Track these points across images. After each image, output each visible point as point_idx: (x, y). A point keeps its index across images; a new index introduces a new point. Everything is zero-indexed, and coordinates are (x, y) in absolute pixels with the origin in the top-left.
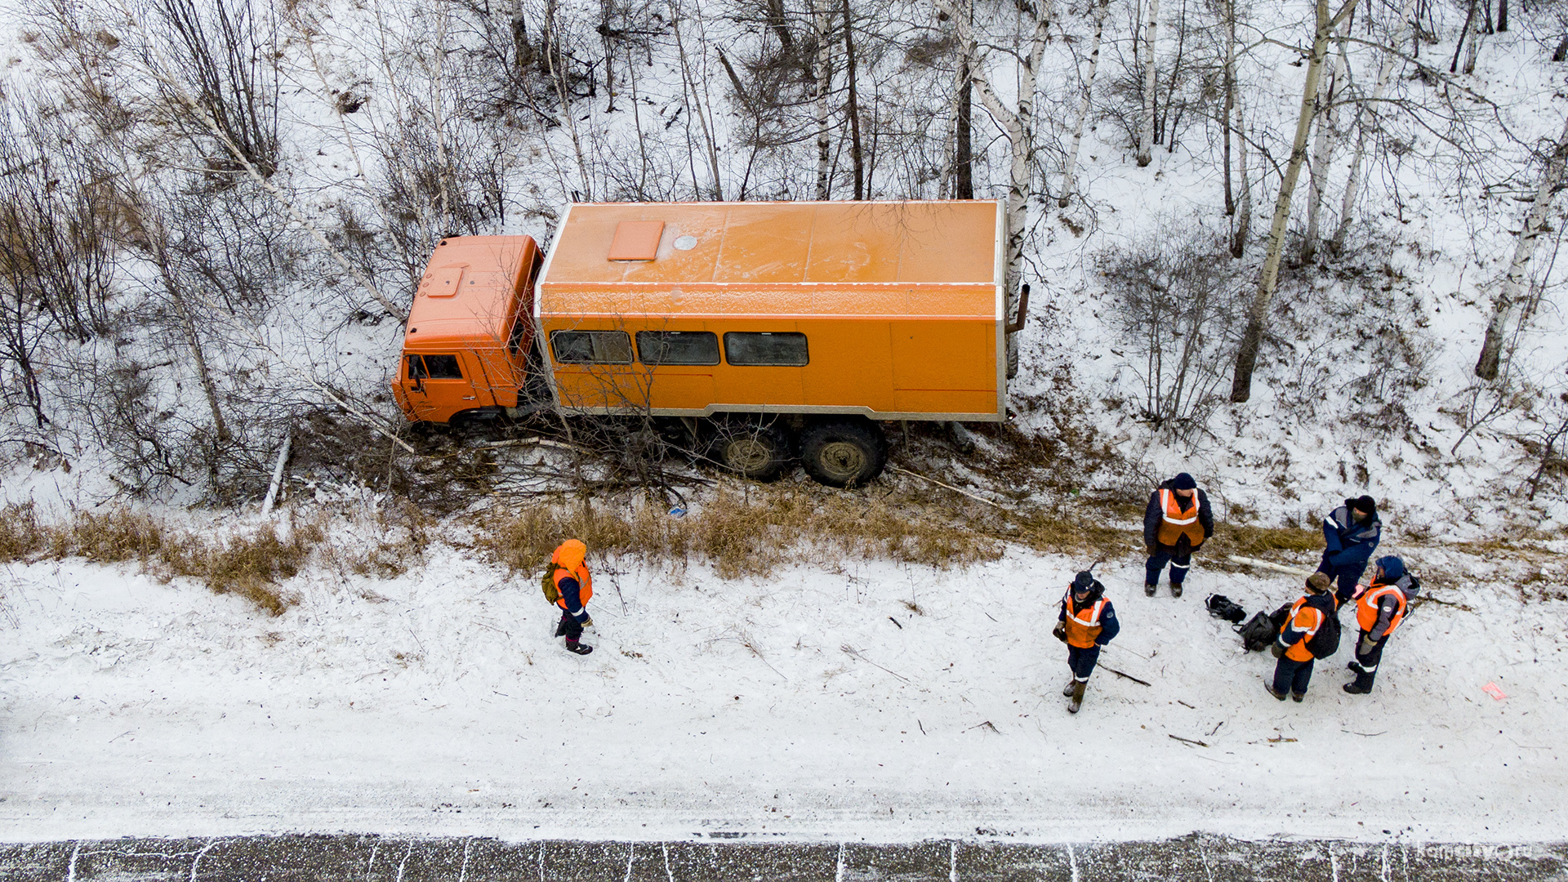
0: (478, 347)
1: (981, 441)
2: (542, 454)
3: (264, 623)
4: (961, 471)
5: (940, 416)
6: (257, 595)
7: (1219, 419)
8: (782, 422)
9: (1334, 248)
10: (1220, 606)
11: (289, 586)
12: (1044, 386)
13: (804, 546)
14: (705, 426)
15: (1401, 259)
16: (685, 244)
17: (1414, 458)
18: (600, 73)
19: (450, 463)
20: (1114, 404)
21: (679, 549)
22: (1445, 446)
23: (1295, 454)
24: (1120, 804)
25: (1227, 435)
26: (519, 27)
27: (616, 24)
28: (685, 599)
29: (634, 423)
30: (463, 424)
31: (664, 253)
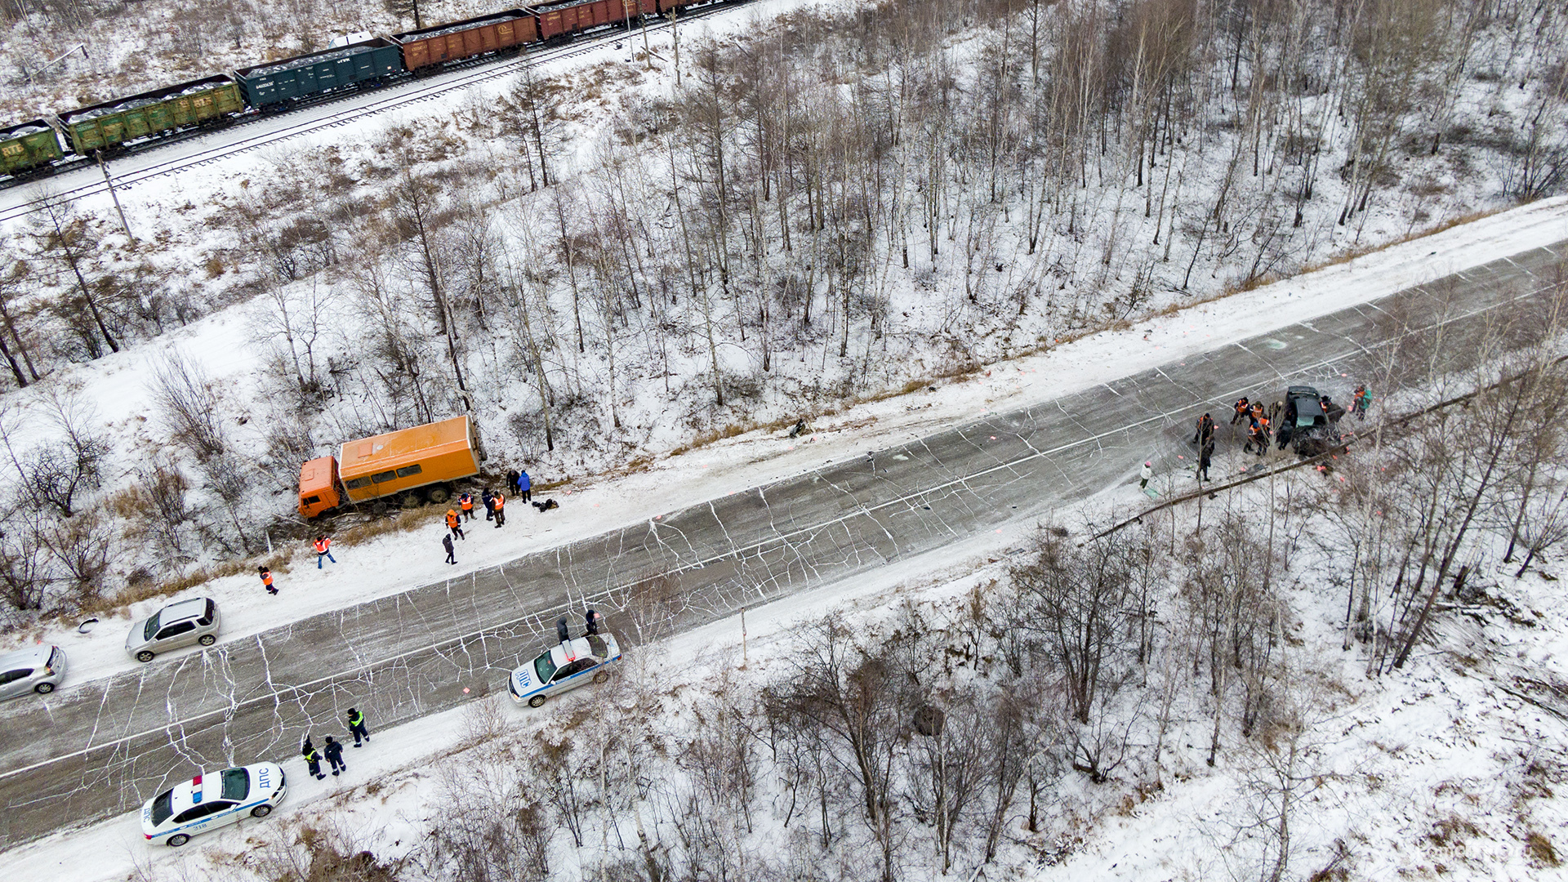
0: (324, 491)
1: (479, 480)
2: (350, 518)
3: (285, 576)
4: (474, 489)
5: (466, 476)
6: (280, 571)
7: (545, 457)
8: (416, 490)
9: (579, 398)
10: (535, 504)
11: (289, 566)
12: (496, 460)
13: (430, 519)
14: (396, 496)
15: (597, 397)
16: (379, 448)
17: (597, 454)
18: (335, 389)
19: (321, 527)
20: (516, 460)
21: (396, 529)
22: (605, 448)
23: (565, 461)
24: (511, 553)
25: (548, 461)
26: (301, 379)
27: (337, 369)
28: (400, 540)
29: (376, 501)
30: (322, 515)
31: (374, 452)
